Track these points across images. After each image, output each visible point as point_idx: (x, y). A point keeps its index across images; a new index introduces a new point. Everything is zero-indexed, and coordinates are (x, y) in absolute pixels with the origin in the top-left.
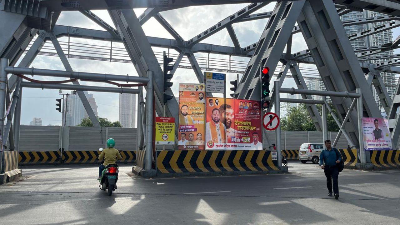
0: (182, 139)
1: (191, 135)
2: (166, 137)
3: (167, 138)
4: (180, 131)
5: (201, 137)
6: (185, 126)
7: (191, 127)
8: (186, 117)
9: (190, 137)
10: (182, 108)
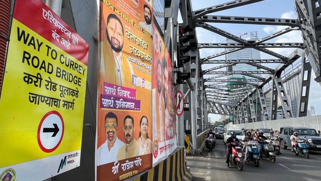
0: (109, 137)
1: (129, 121)
2: (55, 130)
3: (59, 134)
4: (102, 106)
5: (147, 127)
6: (116, 88)
7: (127, 94)
8: (118, 57)
9: (126, 128)
10: (108, 21)
